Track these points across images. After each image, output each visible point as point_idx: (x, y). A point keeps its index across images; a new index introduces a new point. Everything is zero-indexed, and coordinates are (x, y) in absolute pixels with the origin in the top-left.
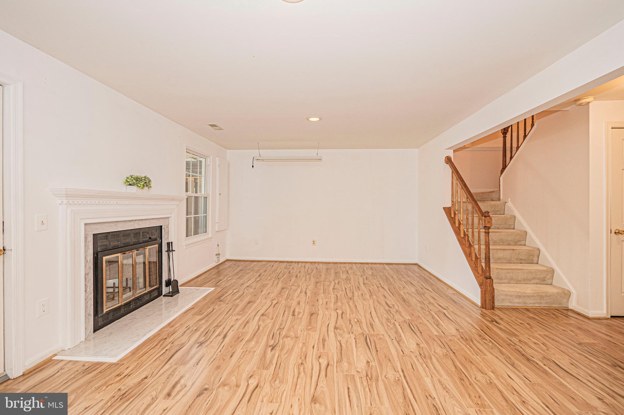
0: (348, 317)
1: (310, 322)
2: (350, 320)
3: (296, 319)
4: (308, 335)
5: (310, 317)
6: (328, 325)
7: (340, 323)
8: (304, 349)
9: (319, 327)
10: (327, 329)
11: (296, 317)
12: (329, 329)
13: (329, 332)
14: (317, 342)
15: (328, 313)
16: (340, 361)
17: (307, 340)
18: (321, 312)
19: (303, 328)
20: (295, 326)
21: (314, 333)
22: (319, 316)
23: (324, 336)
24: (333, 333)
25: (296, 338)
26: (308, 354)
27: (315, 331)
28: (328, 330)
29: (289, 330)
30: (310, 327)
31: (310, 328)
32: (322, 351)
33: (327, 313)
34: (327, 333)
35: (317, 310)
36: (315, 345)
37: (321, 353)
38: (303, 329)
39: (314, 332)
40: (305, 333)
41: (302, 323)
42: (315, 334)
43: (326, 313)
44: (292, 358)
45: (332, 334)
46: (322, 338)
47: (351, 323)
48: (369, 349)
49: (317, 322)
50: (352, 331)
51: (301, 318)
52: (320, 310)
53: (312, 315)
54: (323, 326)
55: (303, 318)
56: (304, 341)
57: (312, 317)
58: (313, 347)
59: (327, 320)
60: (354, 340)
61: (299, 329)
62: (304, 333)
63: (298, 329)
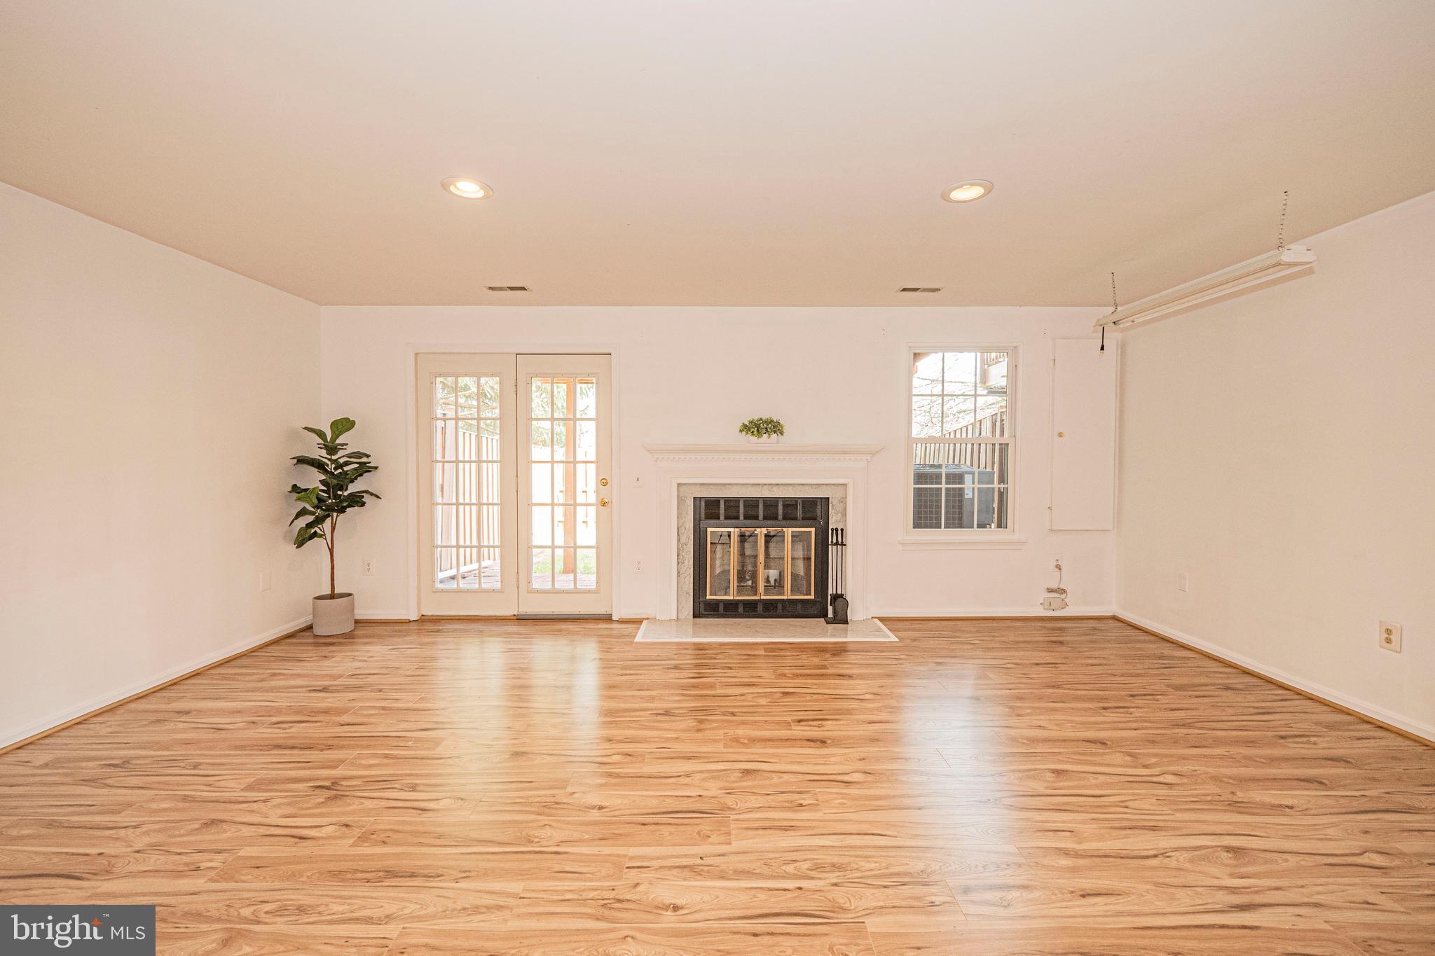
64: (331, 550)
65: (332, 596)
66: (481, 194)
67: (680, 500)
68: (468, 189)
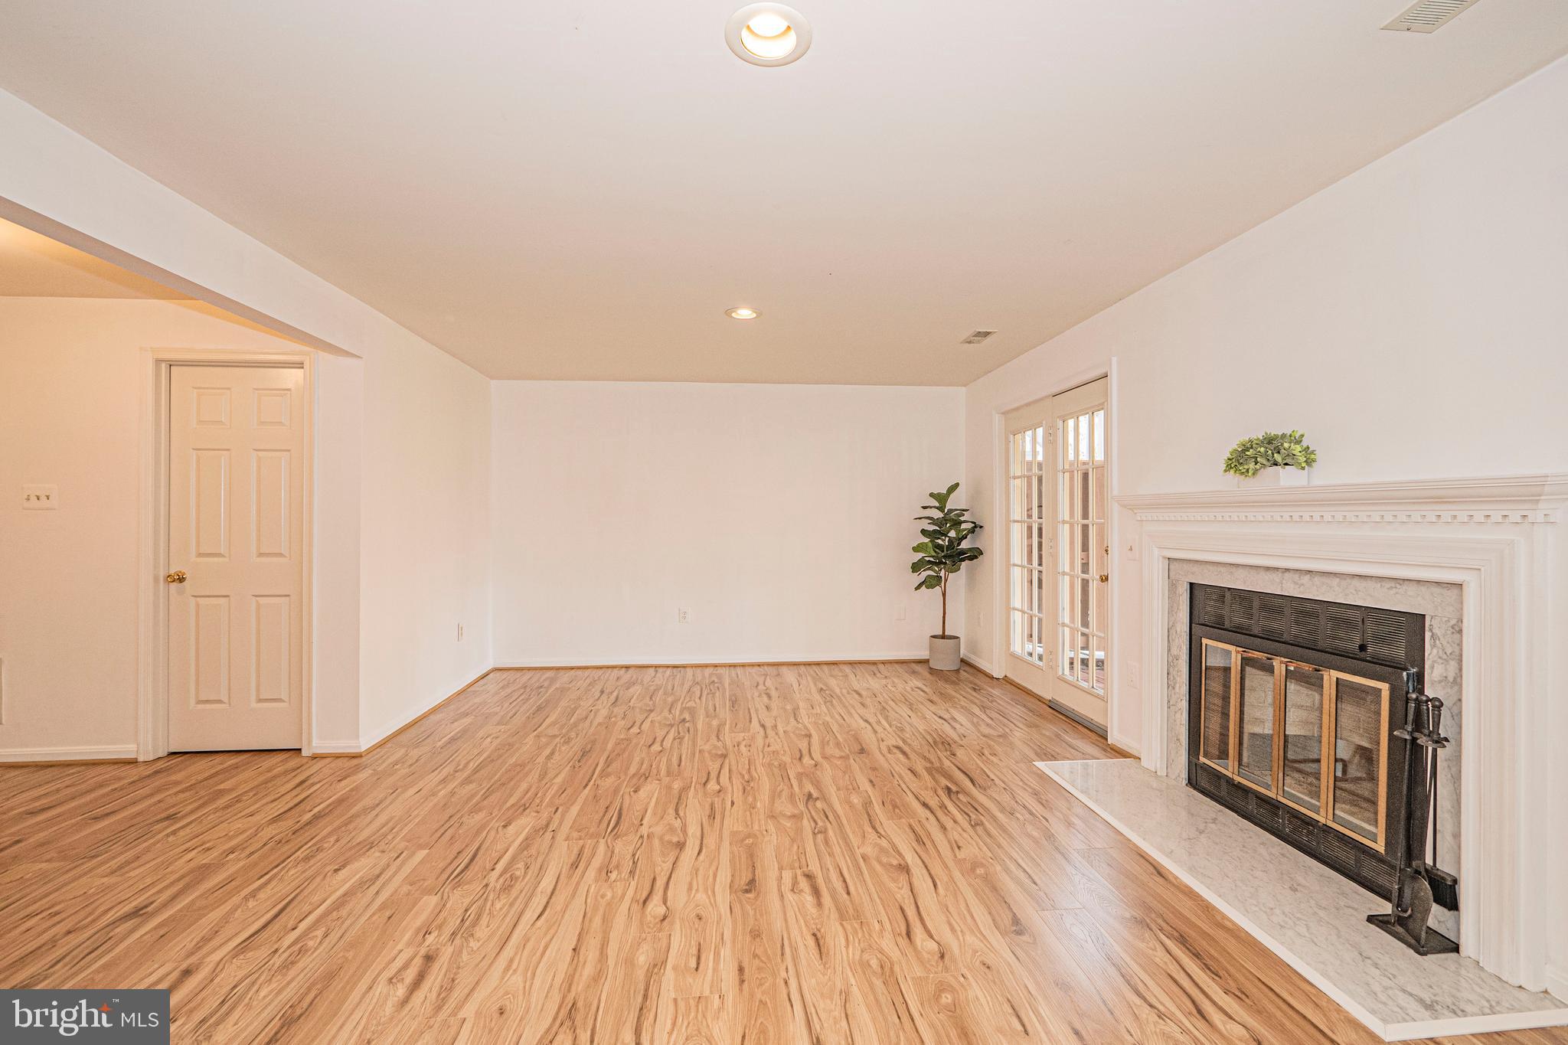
0: (633, 884)
1: (751, 856)
2: (632, 873)
3: (797, 865)
4: (749, 823)
5: (757, 873)
6: (699, 853)
7: (664, 862)
8: (750, 799)
9: (726, 844)
10: (705, 842)
11: (799, 872)
12: (698, 842)
13: (699, 834)
14: (727, 813)
15: (699, 896)
16: (685, 789)
17: (748, 813)
18: (723, 898)
19: (767, 839)
20: (787, 841)
21: (735, 829)
22: (729, 881)
23: (712, 826)
24: (690, 834)
25: (773, 816)
26: (741, 793)
27: (733, 834)
28: (702, 838)
29: (799, 830)
30: (749, 841)
31: (747, 841)
32: (716, 799)
33: (701, 897)
34: (705, 831)
35: (737, 909)
36: (730, 806)
37: (718, 796)
38: (763, 835)
39: (737, 832)
40: (756, 827)
41: (774, 854)
42: (733, 826)
43: (704, 896)
44: (768, 786)
45: (693, 830)
46: (716, 821)
47: (634, 862)
48: (620, 809)
49: (732, 861)
50: (640, 841)
51: (781, 869)
52: (724, 909)
53: (751, 886)
54: (713, 847)
55: (776, 869)
56: (753, 811)
57: (750, 877)
58: (733, 803)
59: (701, 868)
60: (645, 822)
61: (774, 835)
62: (760, 826)
63: (777, 836)
64: (944, 595)
65: (943, 637)
66: (755, 315)
67: (1173, 586)
68: (745, 313)
